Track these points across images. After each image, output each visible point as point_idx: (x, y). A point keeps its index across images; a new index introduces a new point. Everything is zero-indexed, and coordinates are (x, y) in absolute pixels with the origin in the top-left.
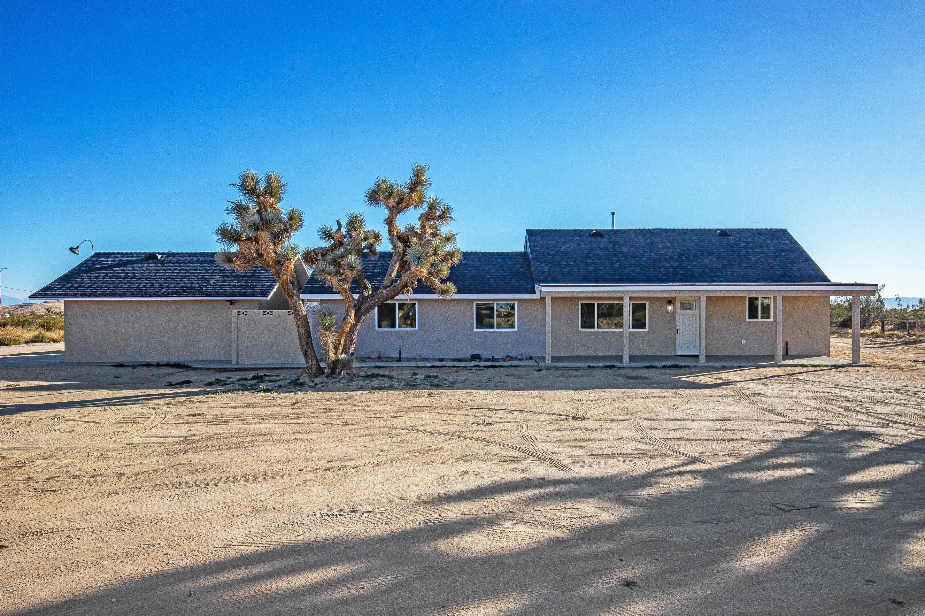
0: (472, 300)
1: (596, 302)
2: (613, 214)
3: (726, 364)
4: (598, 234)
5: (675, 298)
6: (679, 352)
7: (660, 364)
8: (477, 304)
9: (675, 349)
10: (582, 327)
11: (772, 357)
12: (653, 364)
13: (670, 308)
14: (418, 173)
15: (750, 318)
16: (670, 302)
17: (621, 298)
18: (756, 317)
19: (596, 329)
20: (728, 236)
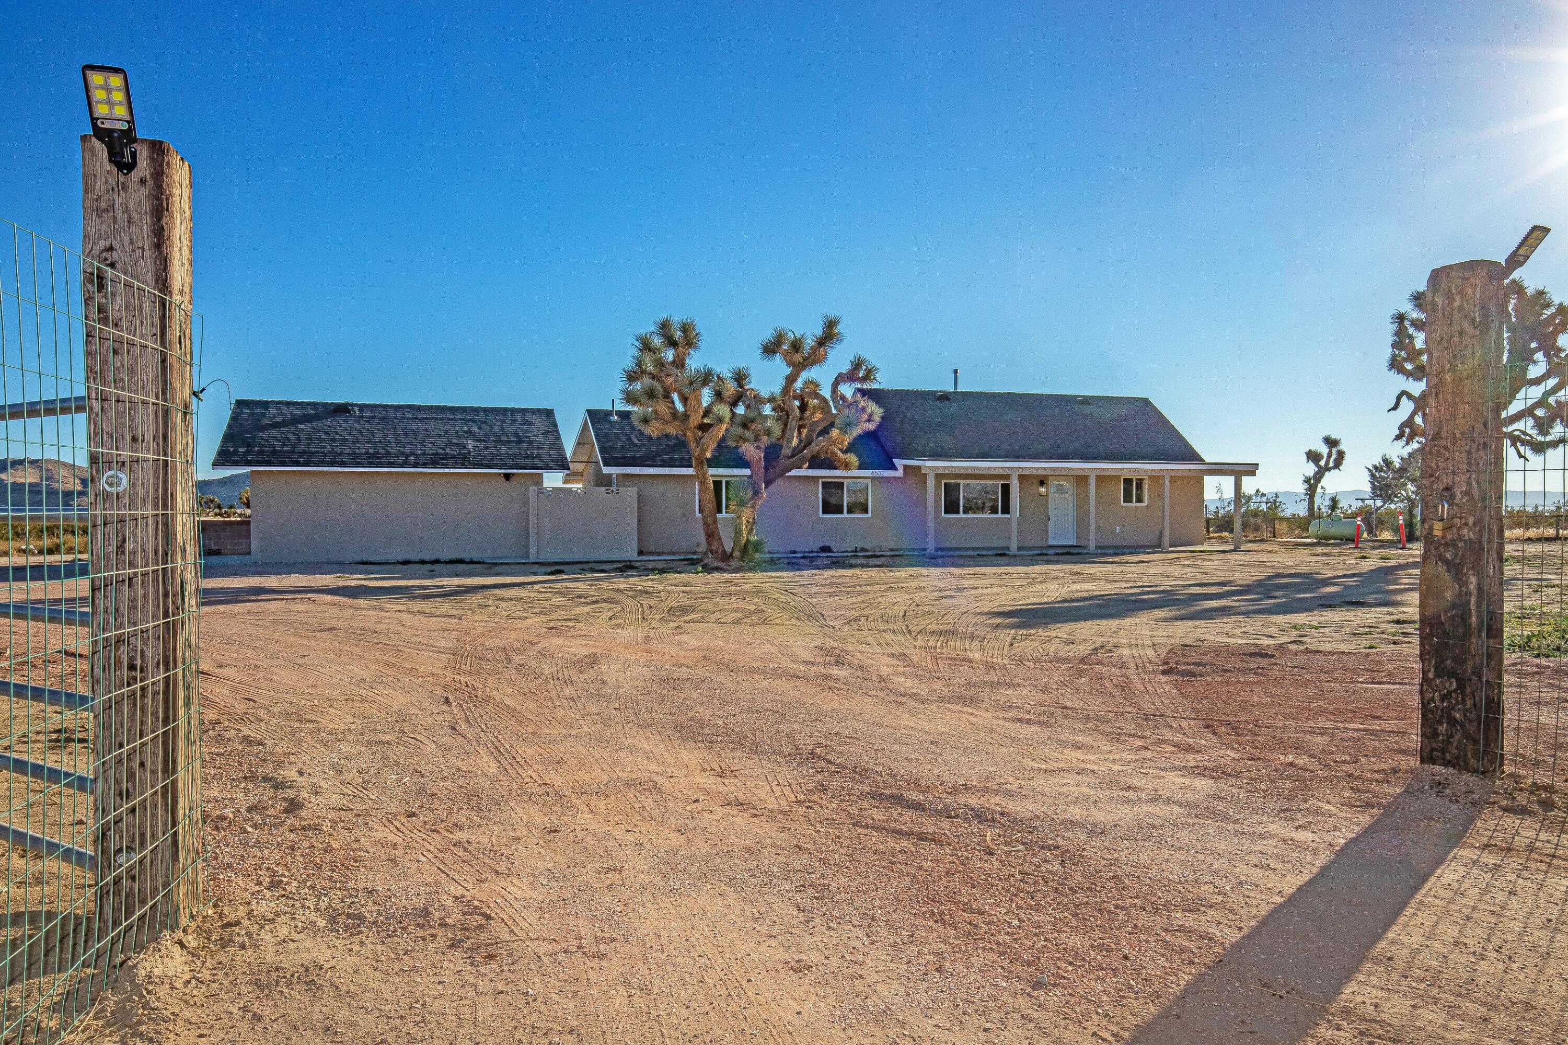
0: (818, 478)
1: (962, 482)
2: (956, 371)
4: (945, 397)
5: (1046, 476)
6: (1051, 543)
8: (823, 483)
9: (1047, 539)
10: (945, 513)
13: (1043, 490)
14: (831, 324)
15: (1125, 502)
16: (1042, 483)
17: (1007, 477)
18: (1132, 501)
19: (960, 516)
20: (1089, 404)
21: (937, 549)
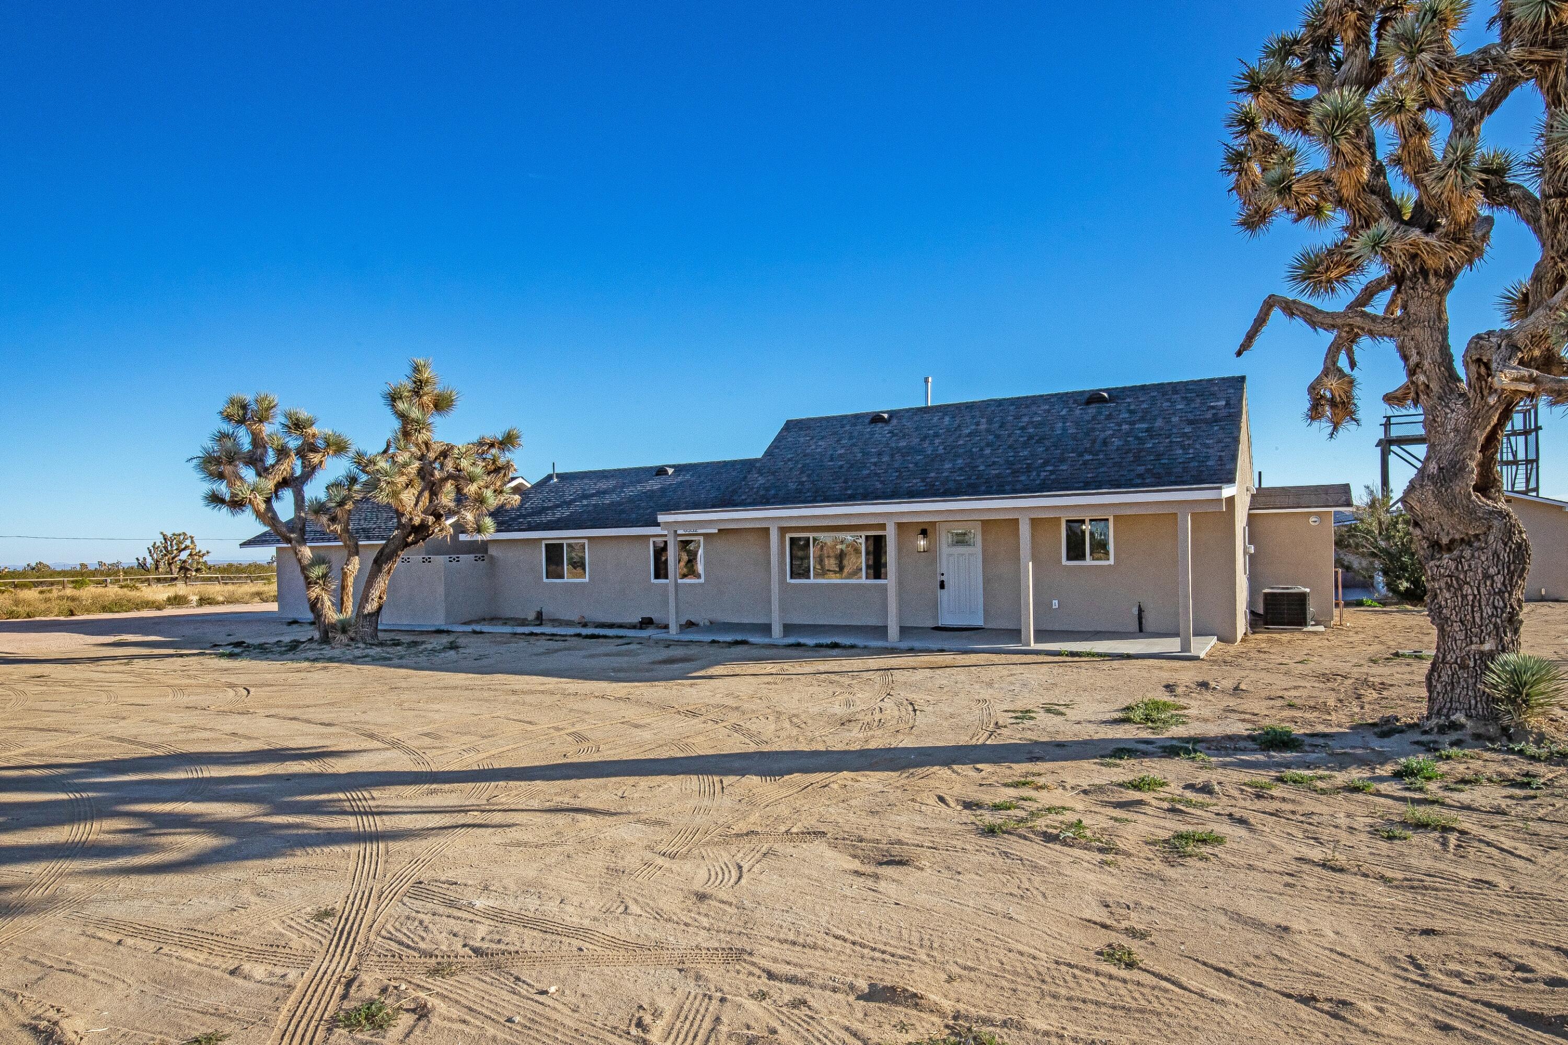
0: (648, 537)
1: (812, 536)
3: (917, 644)
5: (933, 523)
6: (944, 622)
7: (810, 641)
9: (936, 617)
10: (792, 577)
11: (1015, 634)
12: (802, 641)
13: (922, 543)
15: (1069, 558)
16: (923, 532)
18: (1082, 557)
19: (812, 580)
21: (788, 629)
